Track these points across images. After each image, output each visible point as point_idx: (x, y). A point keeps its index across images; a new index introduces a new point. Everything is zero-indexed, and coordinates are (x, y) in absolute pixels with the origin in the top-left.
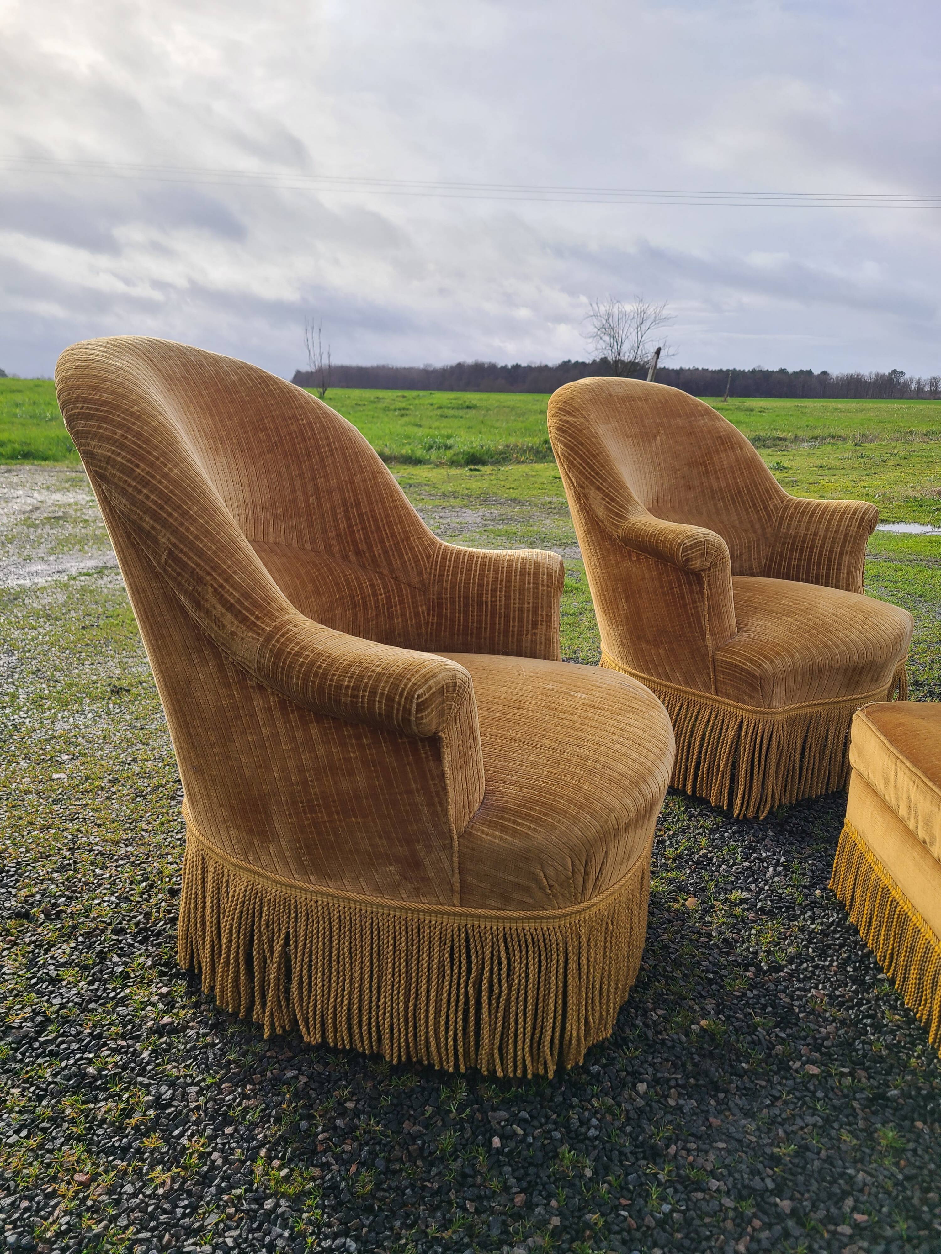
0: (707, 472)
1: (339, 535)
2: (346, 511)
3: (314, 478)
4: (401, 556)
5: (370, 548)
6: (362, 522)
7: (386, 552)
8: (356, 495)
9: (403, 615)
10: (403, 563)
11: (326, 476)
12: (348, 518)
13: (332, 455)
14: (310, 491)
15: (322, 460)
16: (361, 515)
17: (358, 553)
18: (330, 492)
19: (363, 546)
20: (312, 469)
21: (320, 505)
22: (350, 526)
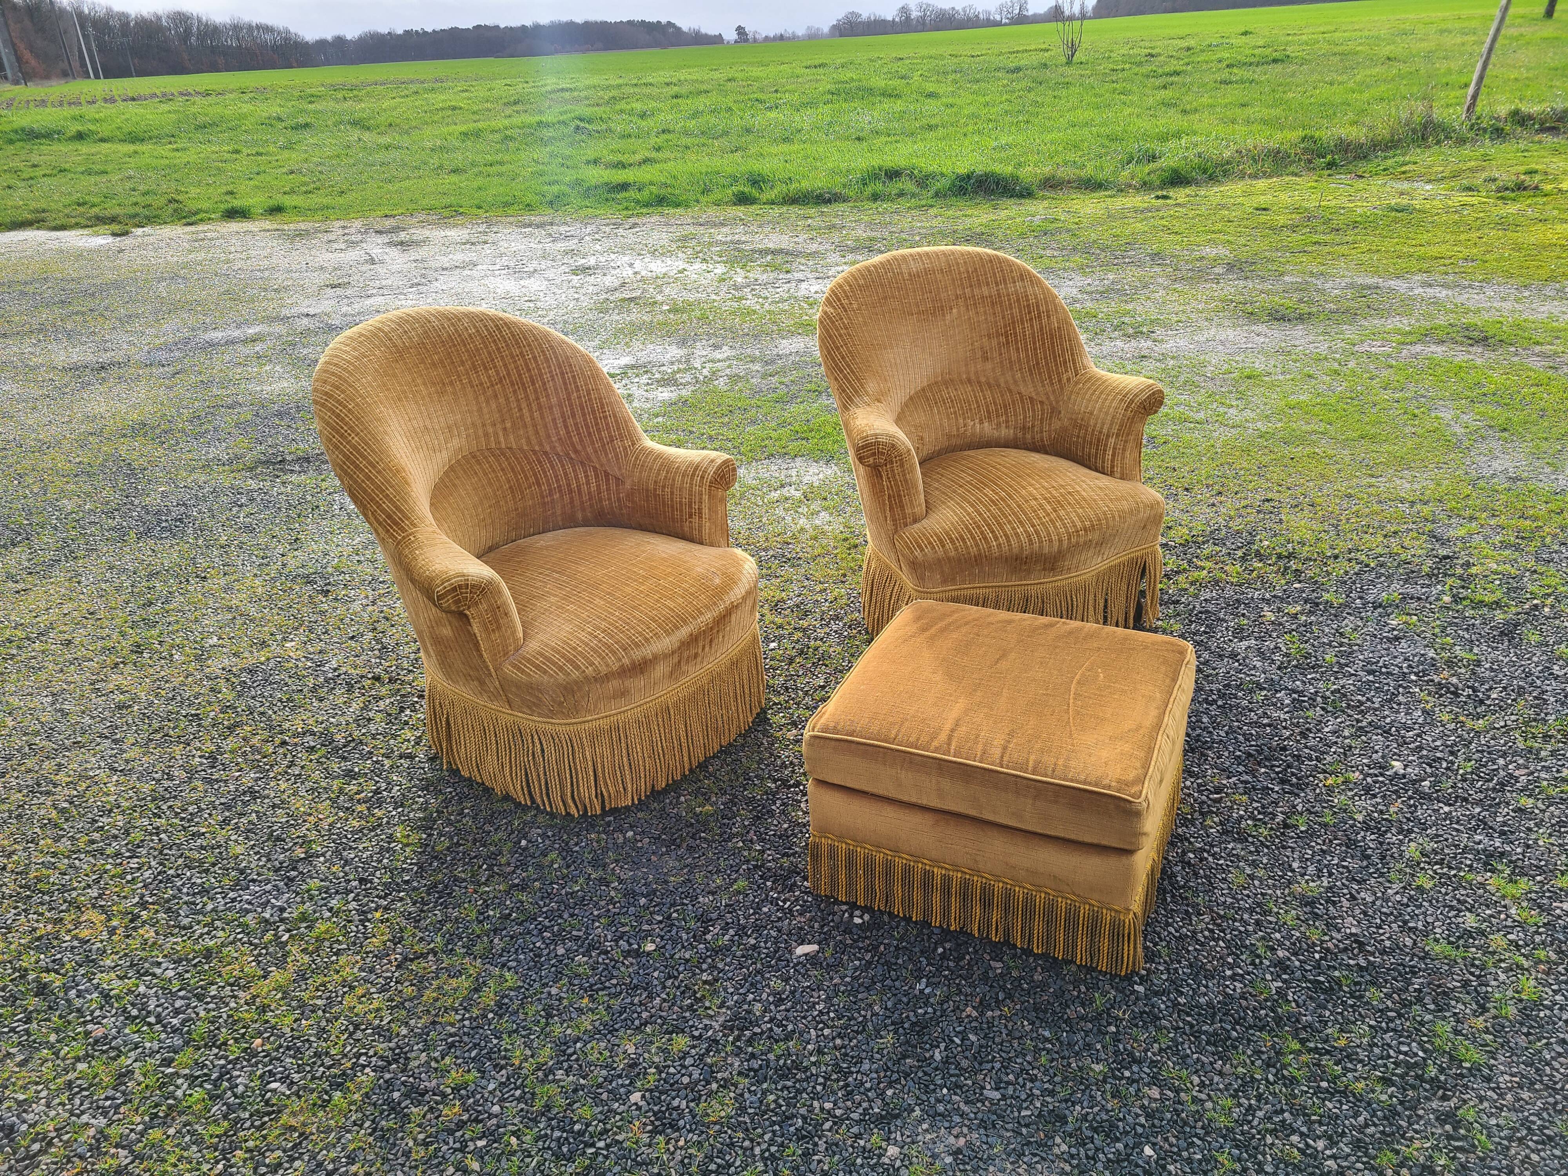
0: (1008, 343)
1: (560, 439)
2: (564, 421)
3: (538, 399)
4: (606, 455)
5: (584, 448)
6: (577, 429)
7: (596, 452)
8: (572, 409)
9: (609, 499)
10: (609, 460)
11: (547, 396)
12: (566, 427)
13: (553, 380)
14: (534, 408)
15: (544, 384)
16: (576, 424)
17: (576, 451)
18: (551, 408)
19: (579, 448)
20: (535, 391)
21: (542, 418)
22: (568, 432)
